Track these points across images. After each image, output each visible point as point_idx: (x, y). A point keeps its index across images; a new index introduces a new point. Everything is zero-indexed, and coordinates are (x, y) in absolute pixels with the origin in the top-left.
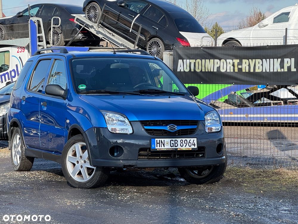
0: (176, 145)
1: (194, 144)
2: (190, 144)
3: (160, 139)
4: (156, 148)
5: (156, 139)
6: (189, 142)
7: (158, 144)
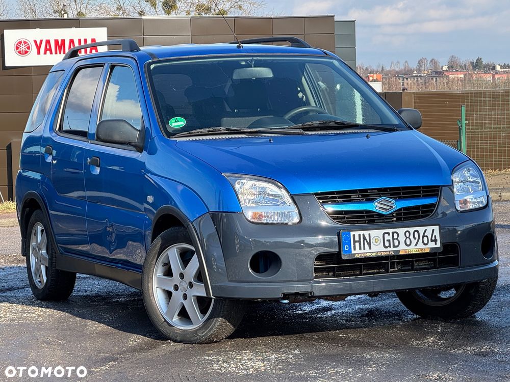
0: (396, 243)
1: (433, 238)
2: (425, 239)
3: (361, 233)
4: (353, 252)
5: (352, 233)
6: (424, 236)
7: (357, 244)
